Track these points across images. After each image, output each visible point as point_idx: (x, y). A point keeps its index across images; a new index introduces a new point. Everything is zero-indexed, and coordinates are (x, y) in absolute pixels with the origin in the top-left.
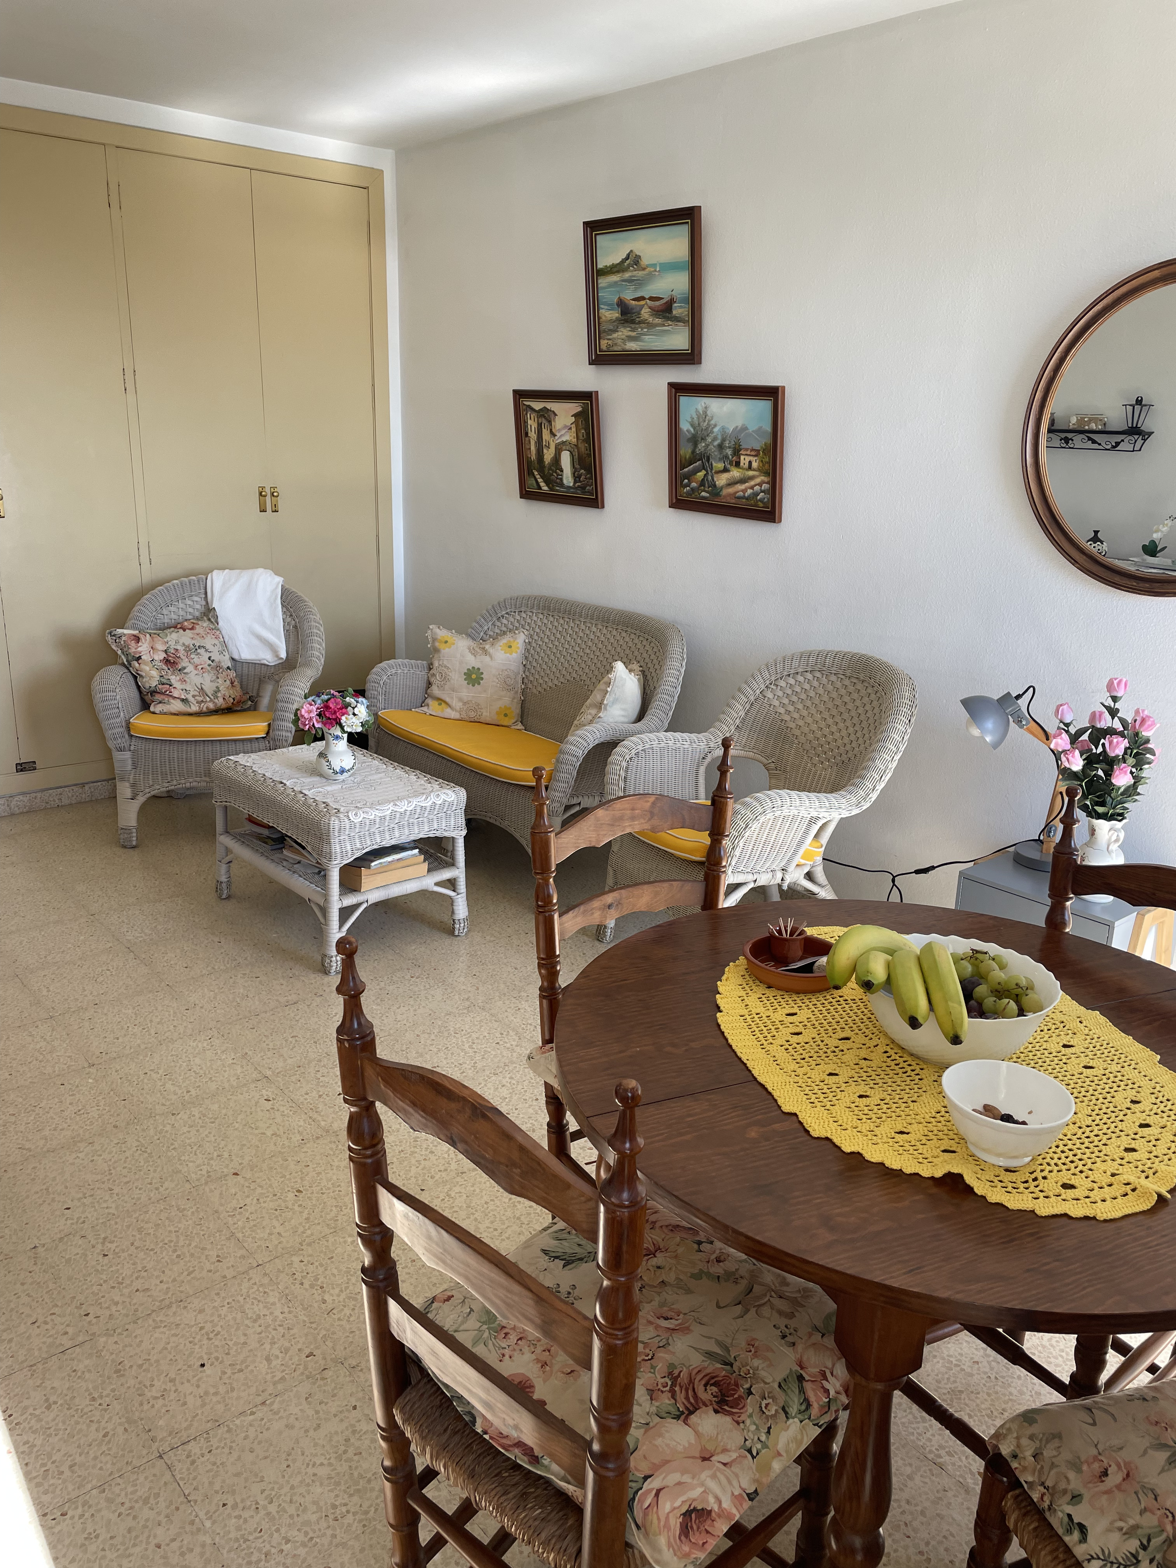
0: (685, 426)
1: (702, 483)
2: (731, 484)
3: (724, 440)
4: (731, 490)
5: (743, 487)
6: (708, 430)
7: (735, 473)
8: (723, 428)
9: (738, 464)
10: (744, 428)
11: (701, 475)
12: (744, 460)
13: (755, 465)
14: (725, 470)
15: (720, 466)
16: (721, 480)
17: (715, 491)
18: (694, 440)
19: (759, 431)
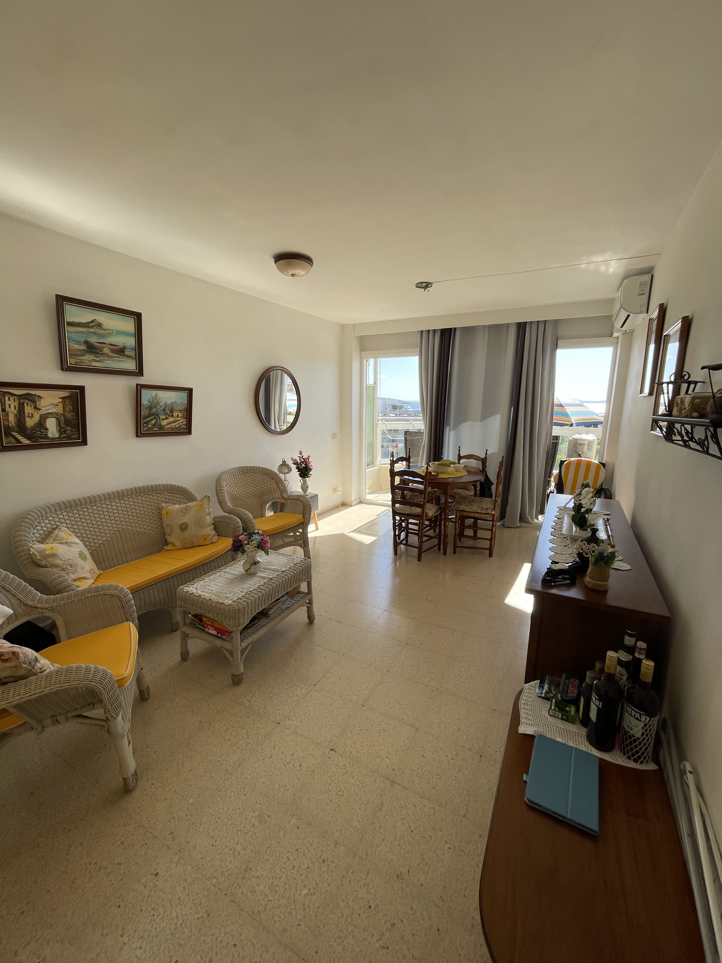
0: (145, 401)
1: (154, 425)
2: (168, 424)
3: (165, 407)
4: (169, 426)
5: (175, 424)
6: (158, 403)
7: (171, 419)
8: (165, 403)
9: (172, 416)
10: (175, 403)
11: (154, 421)
12: (175, 414)
13: (180, 415)
14: (166, 419)
15: (164, 417)
16: (164, 423)
17: (161, 427)
18: (150, 408)
19: (182, 404)
